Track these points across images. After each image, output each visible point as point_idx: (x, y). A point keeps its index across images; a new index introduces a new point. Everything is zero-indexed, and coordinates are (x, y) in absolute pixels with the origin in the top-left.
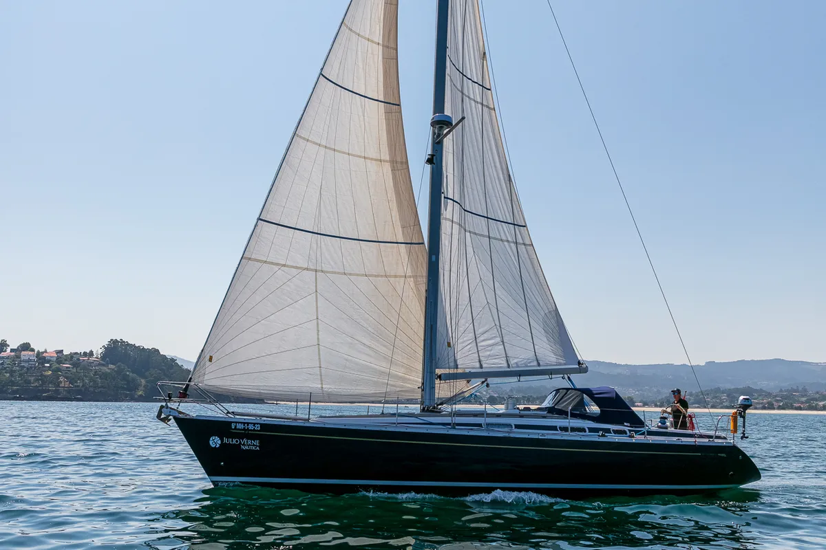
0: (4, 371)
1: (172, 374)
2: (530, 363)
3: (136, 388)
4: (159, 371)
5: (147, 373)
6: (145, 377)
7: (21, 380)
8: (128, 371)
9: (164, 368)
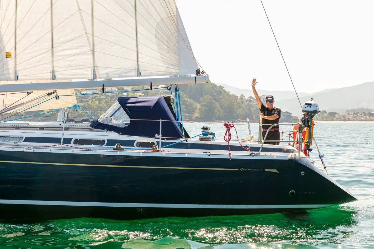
0: (94, 100)
1: (221, 99)
2: (127, 73)
3: (193, 112)
4: (211, 97)
5: (201, 99)
6: (199, 102)
7: (107, 106)
8: (187, 97)
9: (215, 94)
